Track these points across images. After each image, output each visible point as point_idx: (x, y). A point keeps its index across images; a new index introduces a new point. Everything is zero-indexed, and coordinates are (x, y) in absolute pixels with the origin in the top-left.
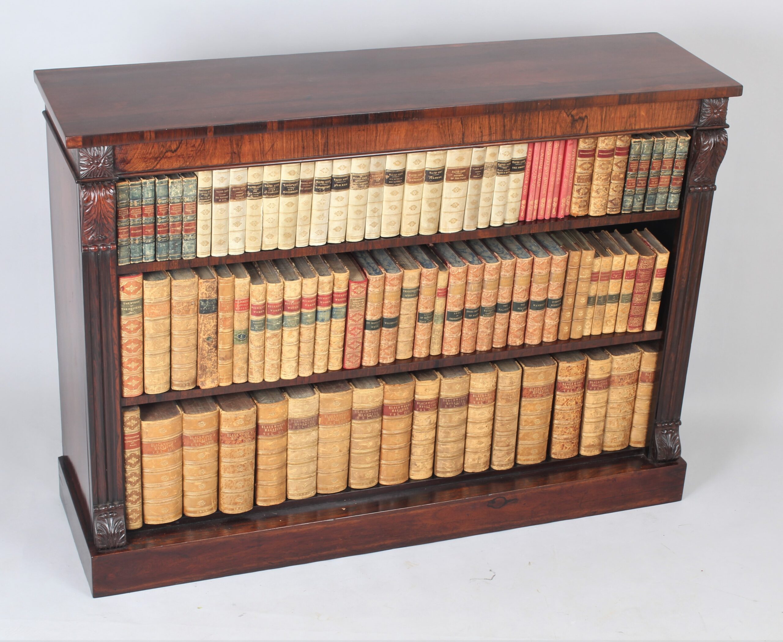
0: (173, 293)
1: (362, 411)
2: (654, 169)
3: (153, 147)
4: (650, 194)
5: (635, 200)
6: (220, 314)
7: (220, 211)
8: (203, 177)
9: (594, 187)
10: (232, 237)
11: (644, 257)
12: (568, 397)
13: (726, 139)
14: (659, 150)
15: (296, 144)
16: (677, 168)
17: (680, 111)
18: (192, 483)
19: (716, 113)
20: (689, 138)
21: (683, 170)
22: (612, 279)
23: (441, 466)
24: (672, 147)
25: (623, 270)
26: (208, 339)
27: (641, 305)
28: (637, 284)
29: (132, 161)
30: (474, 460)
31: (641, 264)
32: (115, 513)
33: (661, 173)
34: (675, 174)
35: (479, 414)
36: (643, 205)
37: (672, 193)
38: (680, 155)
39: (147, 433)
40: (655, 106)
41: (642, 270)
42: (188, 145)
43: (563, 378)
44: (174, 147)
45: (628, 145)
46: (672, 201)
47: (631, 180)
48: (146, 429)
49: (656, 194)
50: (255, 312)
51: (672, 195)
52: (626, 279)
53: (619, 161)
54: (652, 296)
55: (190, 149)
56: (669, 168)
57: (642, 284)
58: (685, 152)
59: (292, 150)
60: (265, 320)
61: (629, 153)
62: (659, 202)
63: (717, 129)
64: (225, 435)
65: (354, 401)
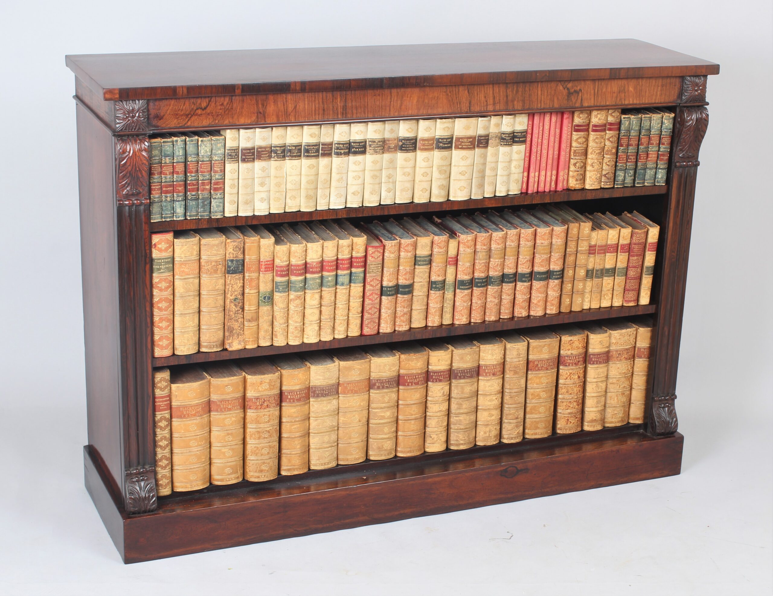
0: (202, 252)
1: (380, 380)
2: (642, 144)
3: (185, 103)
4: (640, 169)
5: (627, 174)
6: (247, 275)
7: (246, 170)
8: (231, 136)
9: (589, 161)
10: (257, 197)
11: (636, 230)
12: (571, 371)
13: (707, 115)
14: (646, 126)
15: (317, 106)
16: (663, 144)
17: (664, 88)
18: (220, 450)
19: (697, 91)
20: (673, 115)
21: (669, 146)
22: (608, 252)
23: (455, 439)
24: (658, 124)
25: (618, 244)
26: (235, 300)
27: (635, 279)
28: (631, 258)
29: (164, 118)
30: (485, 433)
31: (634, 238)
32: (146, 476)
33: (649, 149)
34: (661, 150)
35: (489, 386)
36: (634, 180)
37: (660, 169)
38: (665, 132)
39: (176, 396)
40: (642, 82)
41: (635, 244)
42: (217, 103)
43: (566, 352)
44: (204, 105)
45: (618, 121)
46: (660, 177)
47: (622, 155)
48: (176, 392)
49: (645, 169)
50: (279, 273)
51: (660, 171)
52: (620, 252)
53: (611, 135)
54: (645, 270)
55: (219, 108)
56: (656, 143)
57: (636, 258)
58: (670, 129)
59: (314, 112)
60: (289, 282)
61: (619, 129)
62: (648, 177)
63: (698, 106)
64: (251, 400)
65: (372, 370)
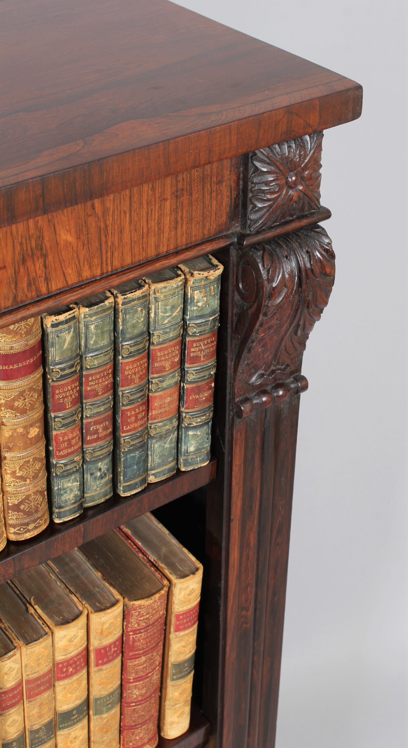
2: (129, 382)
4: (130, 452)
5: (87, 476)
11: (137, 603)
13: (331, 255)
14: (134, 326)
16: (195, 360)
17: (185, 199)
19: (291, 186)
20: (219, 271)
21: (212, 362)
22: (60, 679)
24: (173, 308)
25: (87, 649)
27: (146, 699)
28: (130, 664)
31: (133, 620)
33: (152, 387)
34: (190, 377)
36: (114, 482)
37: (188, 428)
38: (199, 325)
40: (103, 203)
41: (135, 632)
45: (34, 340)
46: (192, 449)
47: (65, 434)
49: (144, 447)
51: (191, 433)
52: (97, 665)
53: (15, 393)
54: (170, 670)
56: (172, 366)
57: (143, 659)
58: (213, 313)
61: (44, 361)
62: (157, 460)
63: (296, 232)
